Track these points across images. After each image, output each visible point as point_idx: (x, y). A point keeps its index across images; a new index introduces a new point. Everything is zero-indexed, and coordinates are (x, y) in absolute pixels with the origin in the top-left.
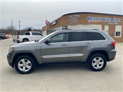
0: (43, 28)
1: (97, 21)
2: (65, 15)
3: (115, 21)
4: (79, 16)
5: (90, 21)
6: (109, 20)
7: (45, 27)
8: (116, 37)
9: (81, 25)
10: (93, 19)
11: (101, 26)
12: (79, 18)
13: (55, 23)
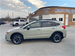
0: (27, 17)
1: (61, 12)
2: (40, 9)
3: (72, 12)
4: (49, 9)
5: (57, 12)
6: (68, 11)
7: (28, 16)
8: (73, 22)
9: (51, 15)
10: (58, 11)
11: (63, 15)
12: (49, 10)
13: (34, 14)
